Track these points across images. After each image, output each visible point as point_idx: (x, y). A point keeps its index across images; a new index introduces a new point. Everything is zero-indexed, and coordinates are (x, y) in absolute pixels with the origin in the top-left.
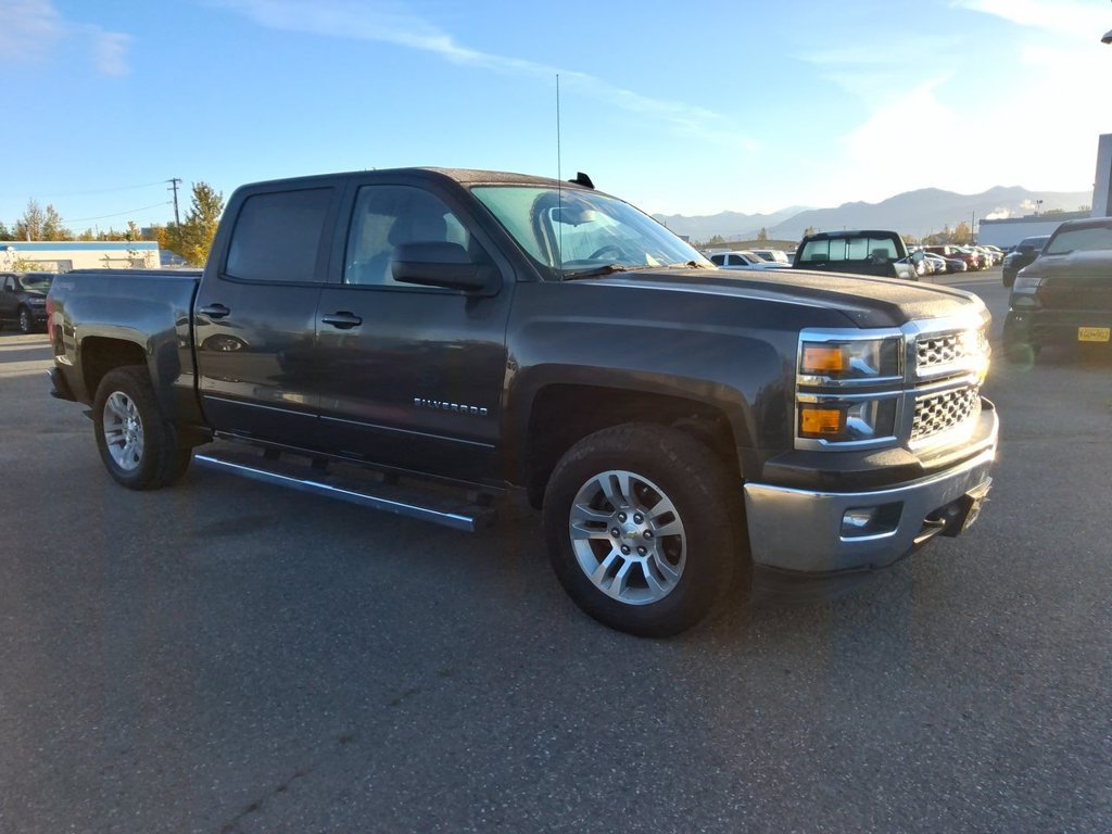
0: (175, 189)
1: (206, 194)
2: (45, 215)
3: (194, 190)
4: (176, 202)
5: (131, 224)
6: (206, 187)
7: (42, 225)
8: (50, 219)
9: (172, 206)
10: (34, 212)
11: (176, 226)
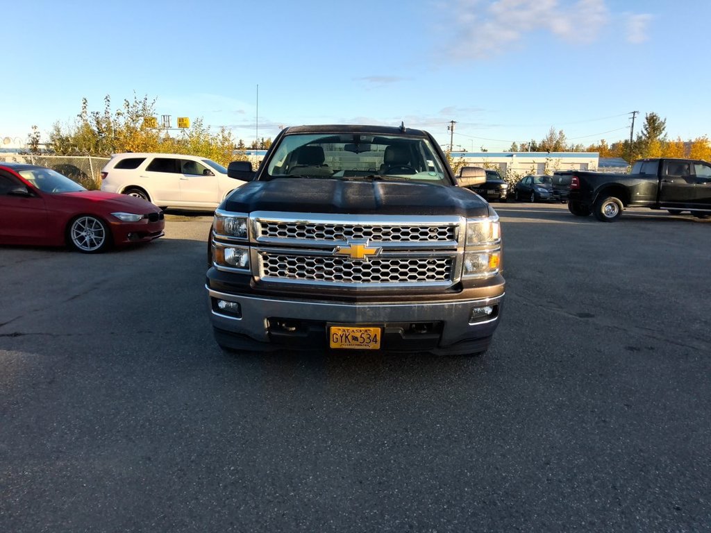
0: (633, 118)
1: (654, 121)
2: (557, 136)
3: (647, 119)
4: (633, 126)
5: (602, 141)
6: (655, 116)
7: (555, 142)
8: (559, 139)
9: (630, 129)
10: (552, 134)
11: (629, 142)
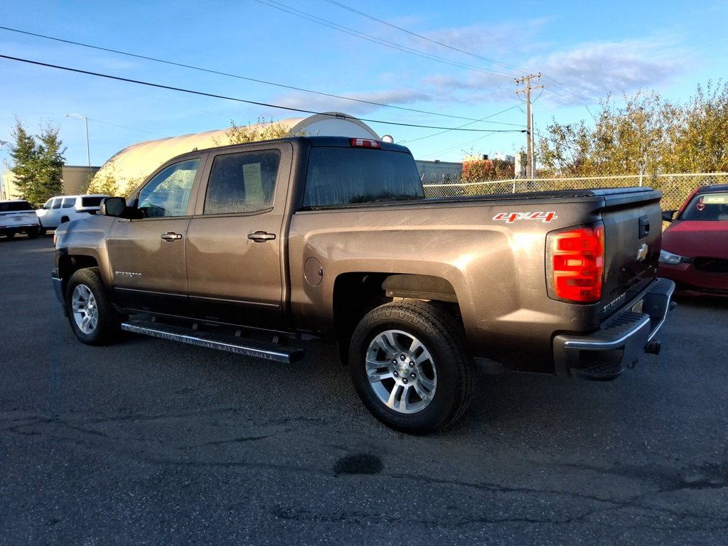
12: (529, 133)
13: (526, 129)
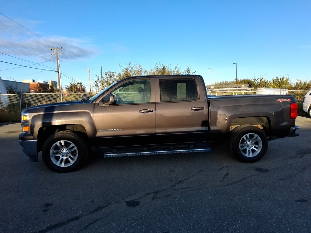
12: (58, 72)
13: (57, 70)
